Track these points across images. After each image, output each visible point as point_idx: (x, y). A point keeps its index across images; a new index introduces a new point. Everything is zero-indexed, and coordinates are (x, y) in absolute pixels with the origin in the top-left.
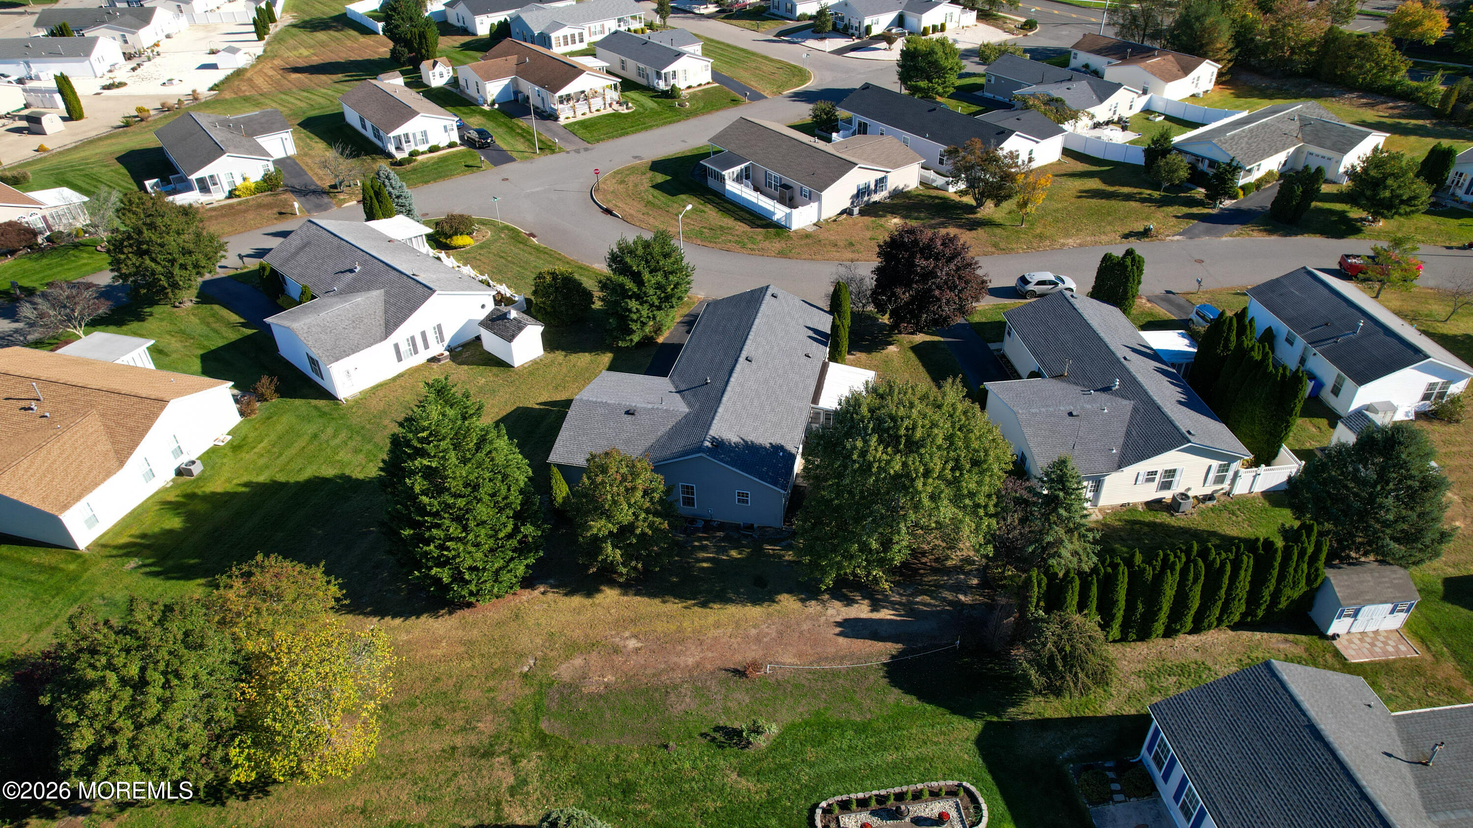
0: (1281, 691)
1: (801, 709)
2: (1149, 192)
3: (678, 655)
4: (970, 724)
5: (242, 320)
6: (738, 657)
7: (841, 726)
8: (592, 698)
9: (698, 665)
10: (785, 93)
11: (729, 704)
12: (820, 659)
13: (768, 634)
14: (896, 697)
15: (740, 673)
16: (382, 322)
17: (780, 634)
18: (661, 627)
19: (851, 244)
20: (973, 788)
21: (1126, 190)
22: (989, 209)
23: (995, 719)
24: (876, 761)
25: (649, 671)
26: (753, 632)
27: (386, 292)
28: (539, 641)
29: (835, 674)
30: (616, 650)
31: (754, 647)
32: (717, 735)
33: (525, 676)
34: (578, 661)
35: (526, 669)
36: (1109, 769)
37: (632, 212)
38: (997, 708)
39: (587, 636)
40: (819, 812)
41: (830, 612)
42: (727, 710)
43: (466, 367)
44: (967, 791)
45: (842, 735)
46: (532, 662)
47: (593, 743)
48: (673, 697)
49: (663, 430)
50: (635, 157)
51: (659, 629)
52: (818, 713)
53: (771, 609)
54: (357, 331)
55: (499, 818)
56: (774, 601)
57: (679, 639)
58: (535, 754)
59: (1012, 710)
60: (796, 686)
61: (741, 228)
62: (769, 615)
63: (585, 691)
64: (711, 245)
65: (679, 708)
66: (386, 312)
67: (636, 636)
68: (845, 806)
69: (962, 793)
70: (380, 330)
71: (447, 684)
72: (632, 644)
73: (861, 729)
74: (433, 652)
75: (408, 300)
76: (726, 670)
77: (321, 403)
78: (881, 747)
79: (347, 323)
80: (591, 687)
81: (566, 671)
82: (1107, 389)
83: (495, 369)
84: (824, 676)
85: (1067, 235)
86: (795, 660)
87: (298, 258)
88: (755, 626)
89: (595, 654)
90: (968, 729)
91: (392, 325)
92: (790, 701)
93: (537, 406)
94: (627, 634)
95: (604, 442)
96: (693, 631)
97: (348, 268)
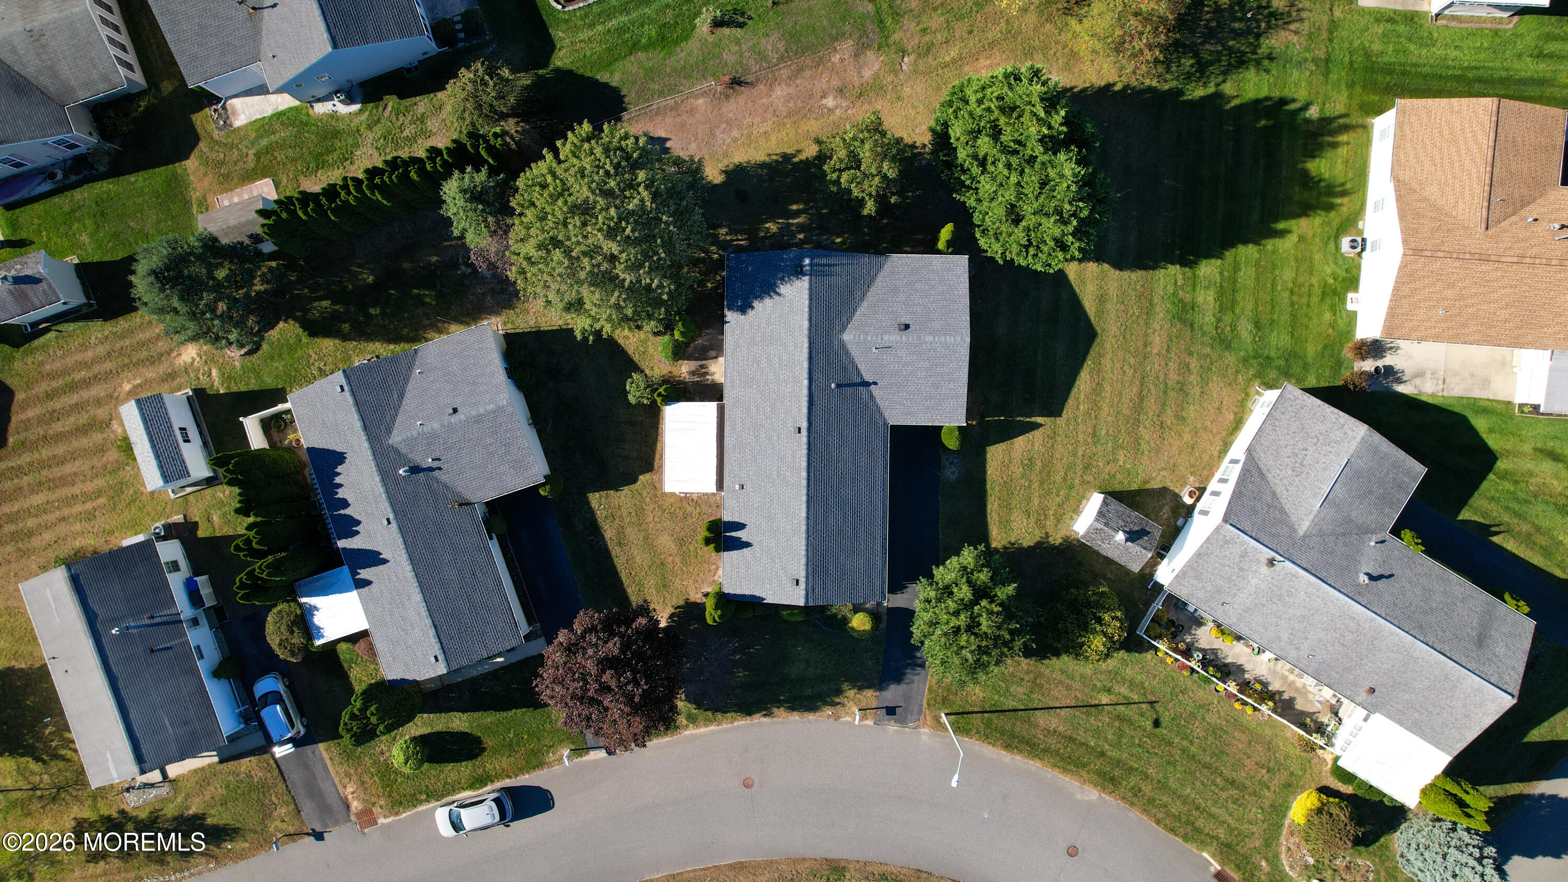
1: (683, 54)
3: (790, 98)
4: (559, 64)
5: (1495, 539)
6: (741, 100)
7: (651, 45)
8: (842, 36)
9: (771, 88)
11: (737, 48)
12: (675, 108)
13: (723, 133)
14: (615, 80)
15: (736, 82)
16: (1269, 477)
17: (713, 135)
23: (541, 72)
24: (624, 18)
25: (807, 73)
26: (735, 133)
27: (1295, 531)
28: (907, 90)
29: (661, 94)
30: (841, 91)
31: (731, 115)
32: (741, 20)
33: (904, 52)
34: (867, 73)
35: (906, 59)
36: (461, 40)
38: (540, 83)
39: (870, 103)
42: (738, 42)
45: (650, 38)
46: (904, 68)
48: (781, 46)
49: (863, 309)
51: (812, 122)
52: (670, 54)
53: (726, 162)
54: (1288, 451)
56: (725, 172)
57: (795, 113)
59: (529, 82)
60: (688, 77)
62: (726, 155)
63: (850, 42)
65: (774, 37)
66: (1274, 494)
67: (831, 111)
70: (1266, 461)
71: (961, 28)
72: (830, 102)
73: (635, 47)
75: (1255, 511)
76: (746, 83)
78: (621, 30)
79: (1308, 461)
80: (847, 47)
81: (873, 64)
82: (415, 470)
84: (672, 90)
86: (695, 104)
87: (1476, 618)
88: (735, 140)
89: (856, 84)
90: (562, 59)
91: (1254, 471)
92: (692, 61)
93: (1039, 420)
94: (838, 112)
95: (919, 286)
96: (784, 125)
97: (1381, 584)
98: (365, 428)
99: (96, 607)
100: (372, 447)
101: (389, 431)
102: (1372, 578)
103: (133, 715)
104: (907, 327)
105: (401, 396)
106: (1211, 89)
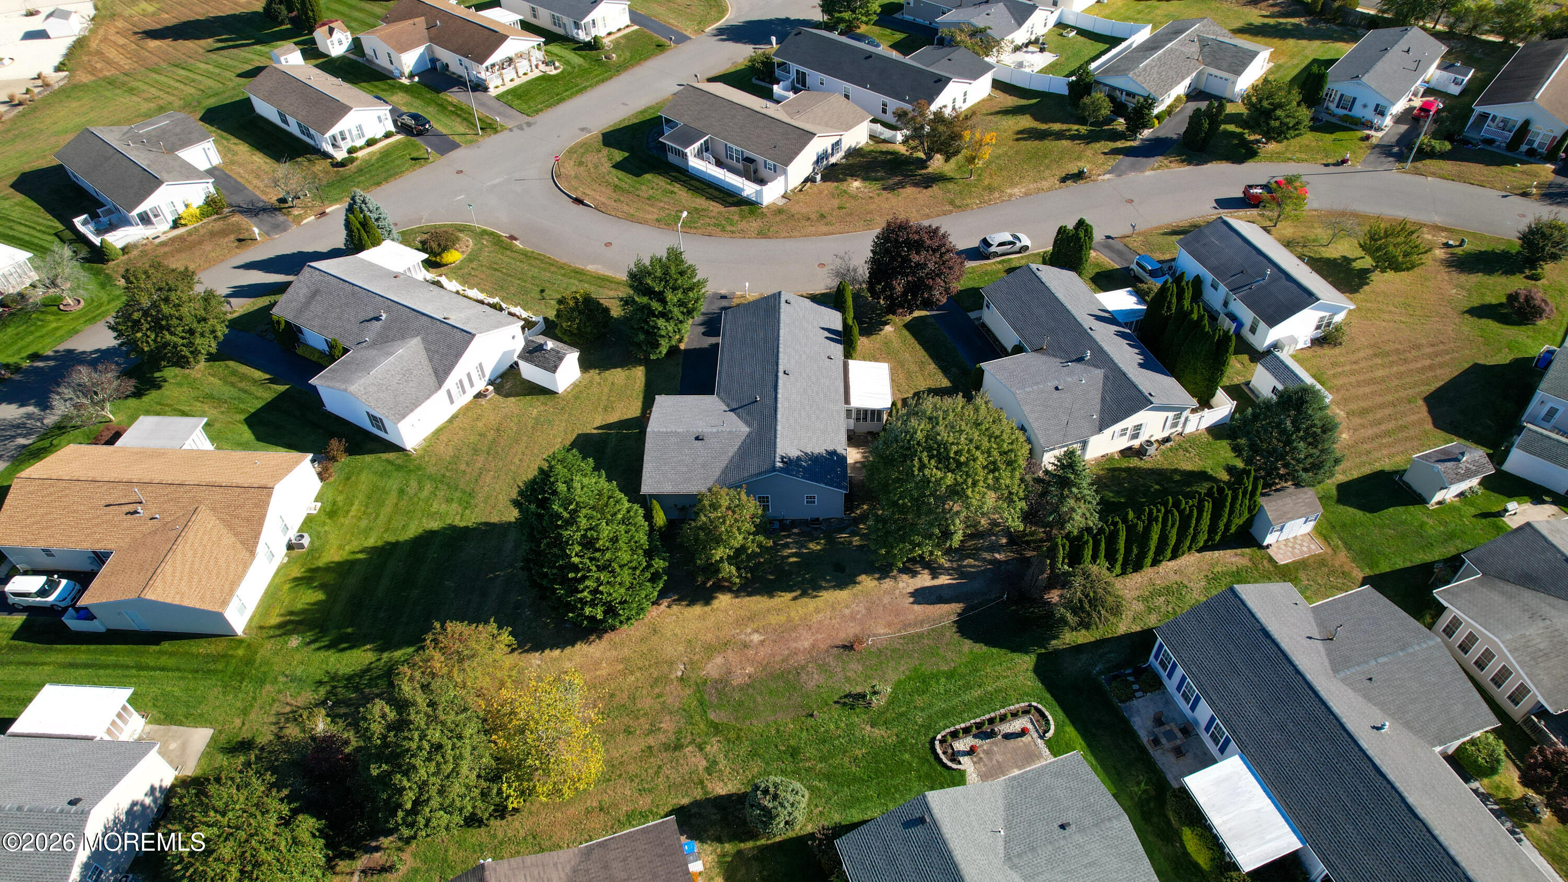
0: (1242, 607)
1: (902, 669)
2: (1076, 127)
3: (795, 640)
4: (1026, 658)
5: (268, 376)
6: (842, 635)
7: (936, 677)
8: (742, 688)
9: (813, 646)
10: (708, 30)
11: (848, 674)
12: (905, 626)
13: (859, 611)
14: (968, 645)
15: (848, 647)
16: (431, 371)
17: (869, 609)
18: (774, 619)
19: (822, 216)
20: (1040, 706)
21: (1057, 127)
22: (937, 163)
23: (1043, 651)
24: (967, 698)
25: (778, 658)
26: (847, 612)
27: (423, 339)
28: (681, 648)
29: (920, 636)
30: (746, 646)
31: (852, 625)
32: (847, 700)
33: (681, 679)
34: (719, 660)
35: (680, 674)
36: (1129, 675)
37: (603, 200)
38: (1043, 642)
39: (718, 637)
40: (937, 743)
41: (901, 585)
42: (848, 679)
43: (512, 399)
44: (1036, 709)
45: (938, 682)
46: (682, 667)
47: (755, 722)
48: (804, 677)
49: (732, 450)
50: (582, 130)
51: (773, 622)
52: (915, 670)
53: (855, 590)
54: (411, 384)
55: (706, 793)
56: (855, 583)
57: (790, 628)
58: (714, 740)
59: (1054, 642)
60: (894, 651)
61: (715, 208)
62: (855, 595)
63: (734, 683)
64: (693, 231)
65: (811, 684)
66: (431, 360)
67: (756, 631)
68: (955, 735)
69: (1033, 711)
70: (431, 380)
71: (622, 698)
72: (756, 638)
73: (950, 675)
74: (598, 673)
75: (449, 347)
76: (836, 647)
77: (391, 456)
78: (968, 687)
79: (398, 377)
80: (738, 680)
81: (713, 668)
82: (1080, 360)
83: (542, 398)
84: (912, 639)
85: (1013, 185)
86: (886, 630)
87: (312, 307)
88: (847, 607)
89: (730, 651)
90: (1026, 662)
91: (441, 373)
92: (892, 664)
93: (595, 431)
94: (749, 630)
95: (685, 469)
96: (801, 619)
97: (372, 315)
98: (1124, 374)
99: (1289, 284)
100: (1115, 364)
101: (1106, 377)
102: (377, 319)
103: (1240, 241)
104: (697, 438)
105: (1103, 399)
106: (385, 656)
